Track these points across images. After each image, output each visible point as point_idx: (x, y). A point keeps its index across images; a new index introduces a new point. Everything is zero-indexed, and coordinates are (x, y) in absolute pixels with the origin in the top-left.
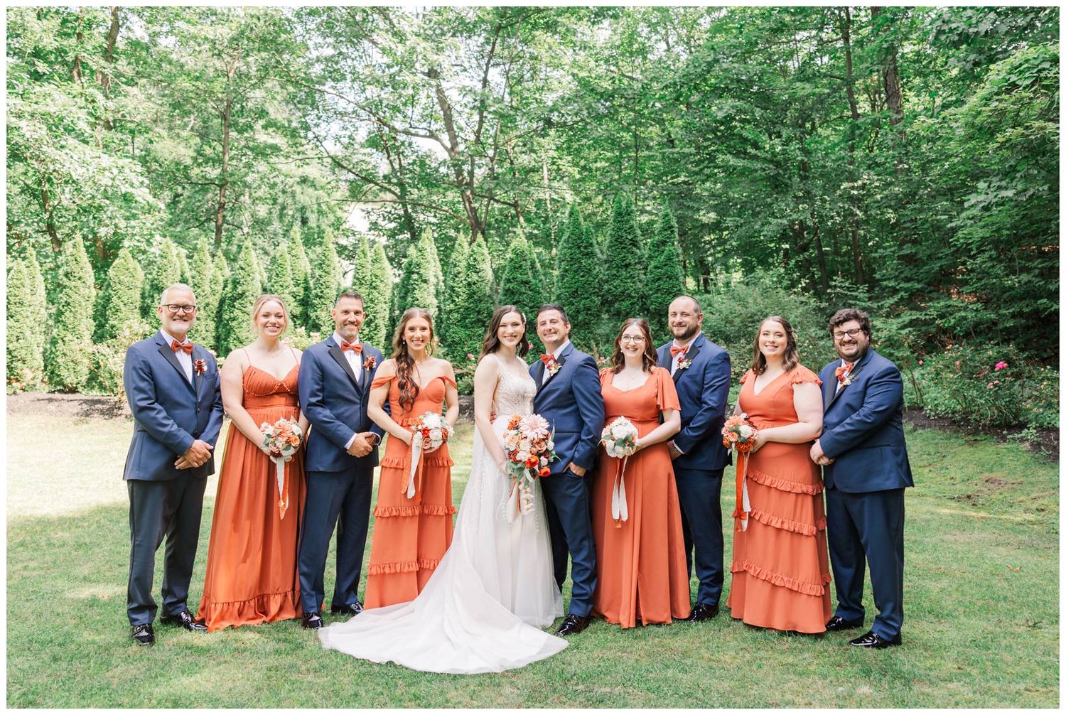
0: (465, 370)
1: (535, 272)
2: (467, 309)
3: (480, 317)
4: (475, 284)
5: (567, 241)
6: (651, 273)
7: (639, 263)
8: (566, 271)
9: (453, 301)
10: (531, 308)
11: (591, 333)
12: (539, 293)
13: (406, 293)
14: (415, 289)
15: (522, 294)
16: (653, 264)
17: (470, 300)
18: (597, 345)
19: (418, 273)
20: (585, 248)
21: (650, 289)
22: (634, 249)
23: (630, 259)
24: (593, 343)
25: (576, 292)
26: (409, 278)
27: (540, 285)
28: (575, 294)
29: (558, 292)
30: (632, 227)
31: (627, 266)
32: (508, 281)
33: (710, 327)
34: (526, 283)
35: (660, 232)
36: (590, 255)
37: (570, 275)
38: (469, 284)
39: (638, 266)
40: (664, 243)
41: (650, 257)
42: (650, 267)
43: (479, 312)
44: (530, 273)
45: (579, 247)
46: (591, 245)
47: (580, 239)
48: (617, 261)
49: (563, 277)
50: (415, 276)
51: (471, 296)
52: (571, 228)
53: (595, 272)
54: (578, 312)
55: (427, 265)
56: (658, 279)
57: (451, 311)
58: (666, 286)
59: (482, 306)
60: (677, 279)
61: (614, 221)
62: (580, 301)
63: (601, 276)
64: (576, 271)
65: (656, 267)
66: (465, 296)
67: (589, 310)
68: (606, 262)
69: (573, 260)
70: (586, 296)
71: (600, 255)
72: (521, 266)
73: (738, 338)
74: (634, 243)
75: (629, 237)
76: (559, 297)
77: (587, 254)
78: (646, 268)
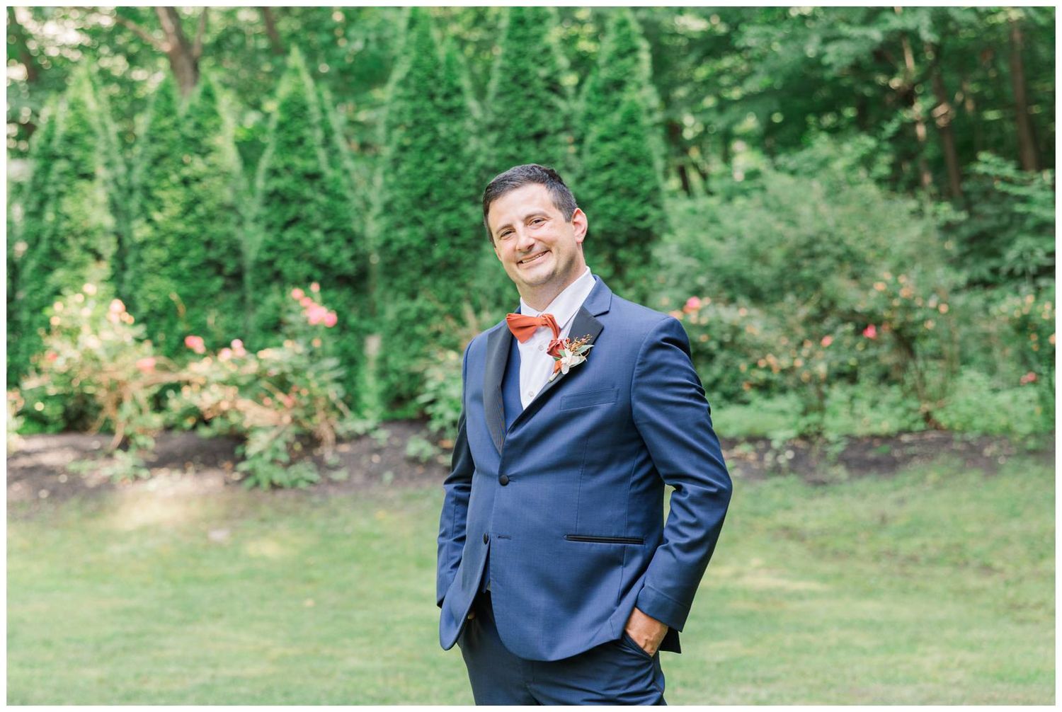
0: (184, 375)
1: (333, 153)
2: (183, 237)
3: (213, 254)
4: (198, 180)
5: (404, 83)
6: (593, 150)
7: (566, 129)
8: (403, 149)
9: (150, 221)
10: (327, 232)
11: (462, 285)
12: (343, 199)
13: (42, 203)
14: (60, 194)
15: (305, 201)
16: (596, 130)
17: (191, 217)
18: (478, 311)
19: (68, 158)
20: (447, 97)
21: (592, 187)
22: (554, 99)
23: (546, 121)
24: (467, 309)
25: (427, 195)
26: (46, 169)
27: (344, 181)
28: (423, 200)
29: (388, 196)
30: (547, 51)
31: (539, 136)
32: (274, 173)
33: (718, 270)
34: (313, 177)
35: (610, 62)
36: (455, 113)
37: (411, 159)
38: (186, 182)
39: (564, 138)
40: (619, 85)
41: (590, 117)
42: (590, 139)
43: (209, 244)
44: (322, 154)
45: (432, 97)
46: (459, 91)
47: (432, 77)
48: (518, 125)
49: (396, 162)
50: (61, 165)
51: (190, 207)
52: (414, 54)
53: (467, 151)
54: (432, 239)
55: (89, 140)
56: (611, 165)
57: (144, 244)
58: (629, 179)
59: (216, 229)
60: (650, 164)
61: (510, 37)
62: (434, 217)
63: (481, 160)
64: (426, 150)
65: (604, 139)
66: (176, 209)
67: (455, 233)
68: (492, 128)
69: (419, 125)
70: (449, 203)
71: (478, 114)
72: (301, 141)
73: (779, 291)
74: (554, 86)
75: (544, 72)
76: (388, 208)
77: (451, 111)
78: (579, 141)
